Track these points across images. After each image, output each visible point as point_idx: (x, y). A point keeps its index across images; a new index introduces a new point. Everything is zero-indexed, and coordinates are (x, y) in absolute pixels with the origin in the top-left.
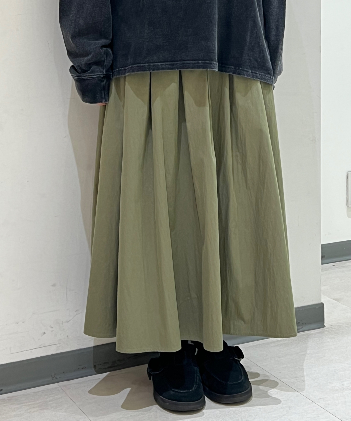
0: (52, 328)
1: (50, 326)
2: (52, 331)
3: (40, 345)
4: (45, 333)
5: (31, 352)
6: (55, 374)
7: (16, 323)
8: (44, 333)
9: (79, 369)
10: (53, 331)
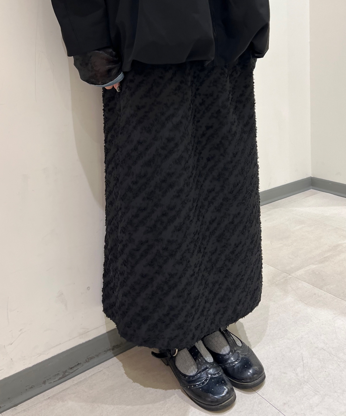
9: (26, 390)
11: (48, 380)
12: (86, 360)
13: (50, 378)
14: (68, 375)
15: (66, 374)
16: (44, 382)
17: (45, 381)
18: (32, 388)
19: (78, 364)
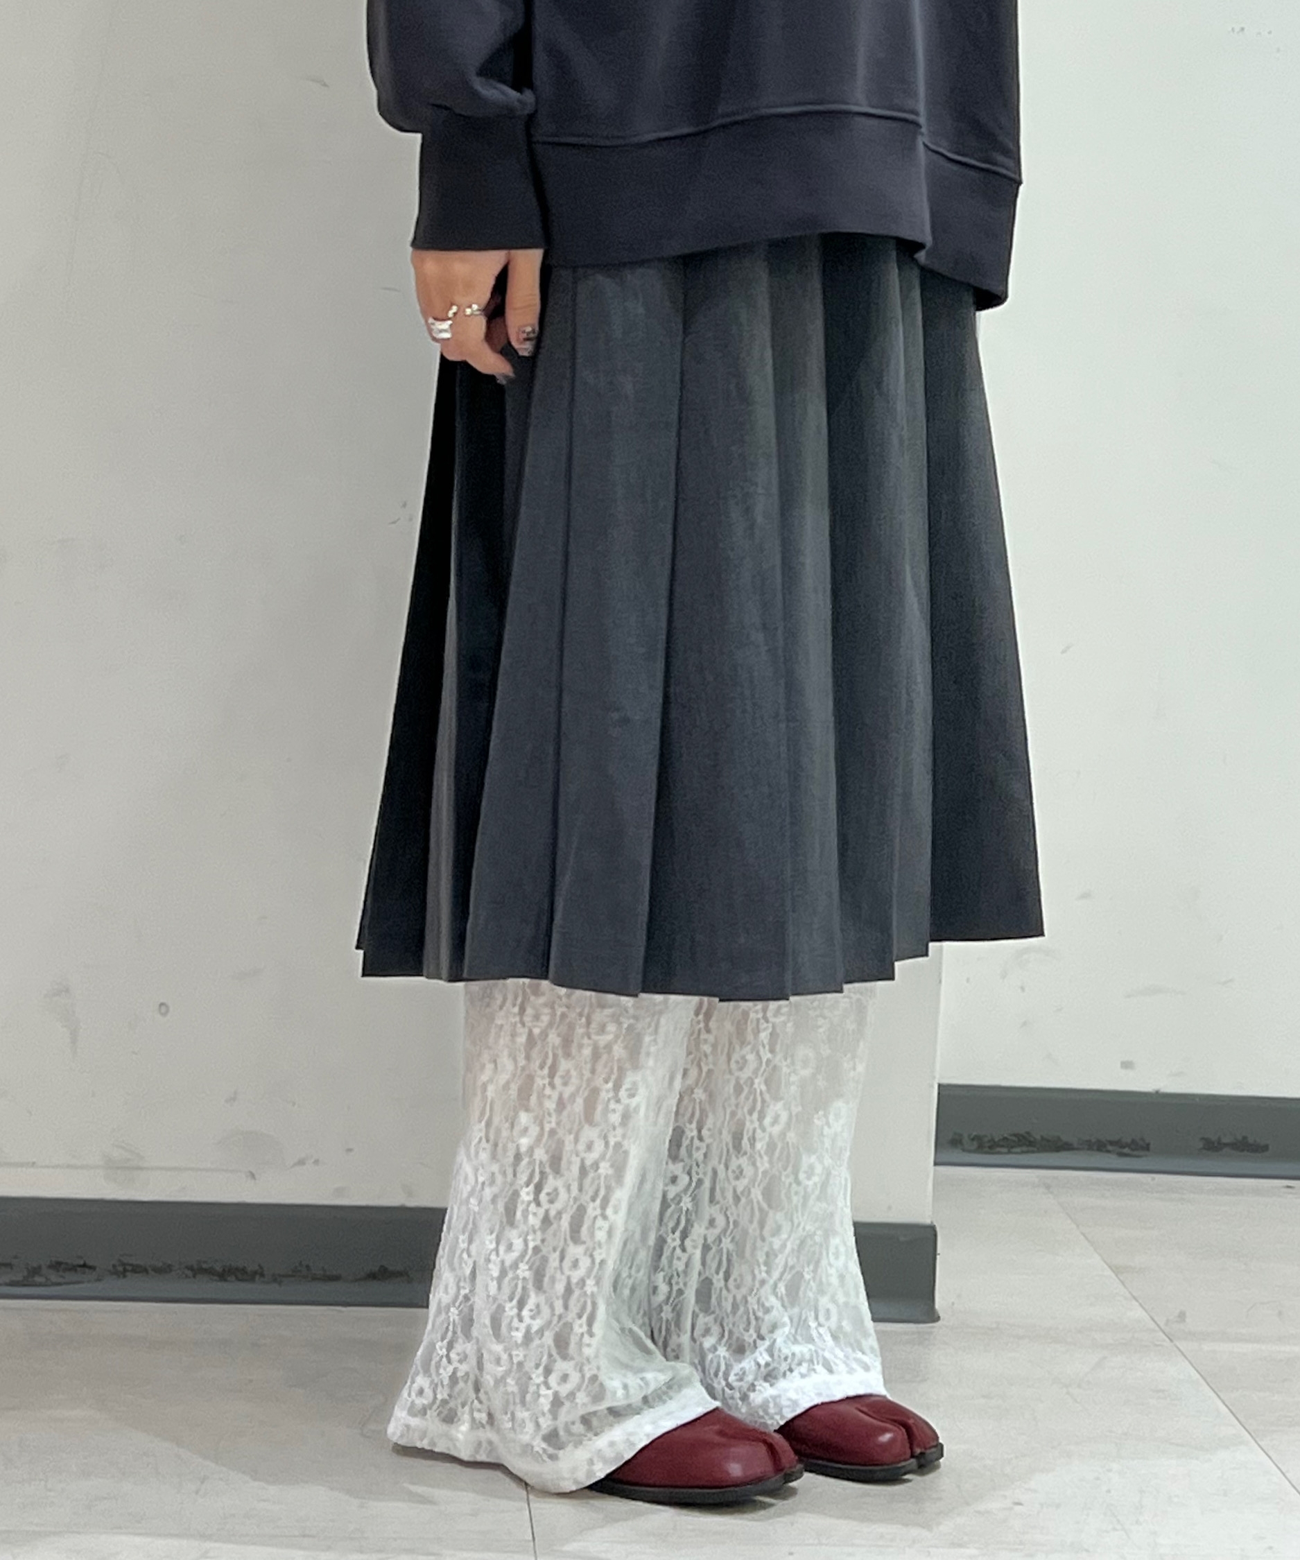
12: (114, 1266)
14: (40, 1285)
15: (38, 1279)
19: (86, 1266)
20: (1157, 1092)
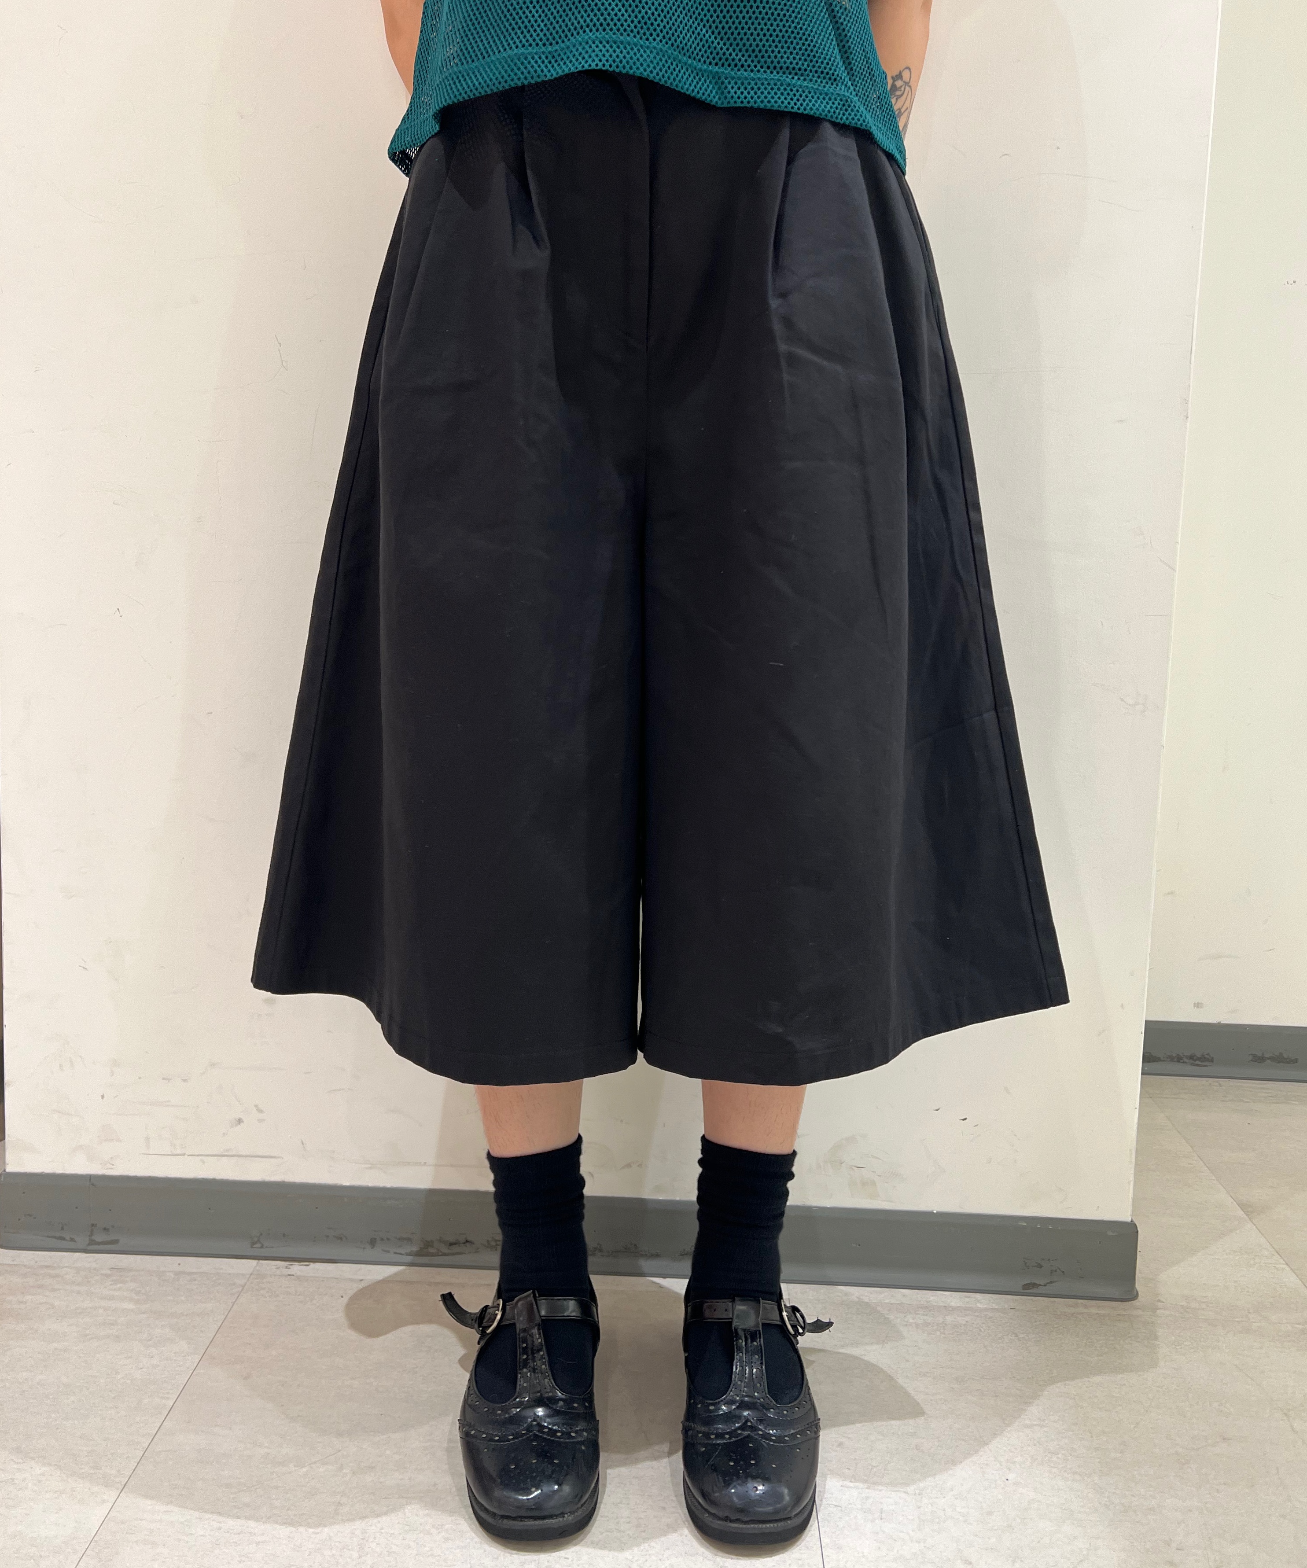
0: (260, 1111)
1: (256, 1106)
2: (261, 1121)
3: (228, 1150)
4: (243, 1122)
5: (203, 1162)
6: (261, 1234)
7: (164, 1079)
8: (240, 1121)
9: (327, 1236)
10: (264, 1120)
11: (382, 1239)
12: (488, 1241)
13: (388, 1239)
14: (433, 1255)
15: (431, 1250)
16: (373, 1242)
17: (375, 1239)
18: (341, 1239)
19: (467, 1241)
20: (1219, 1023)
